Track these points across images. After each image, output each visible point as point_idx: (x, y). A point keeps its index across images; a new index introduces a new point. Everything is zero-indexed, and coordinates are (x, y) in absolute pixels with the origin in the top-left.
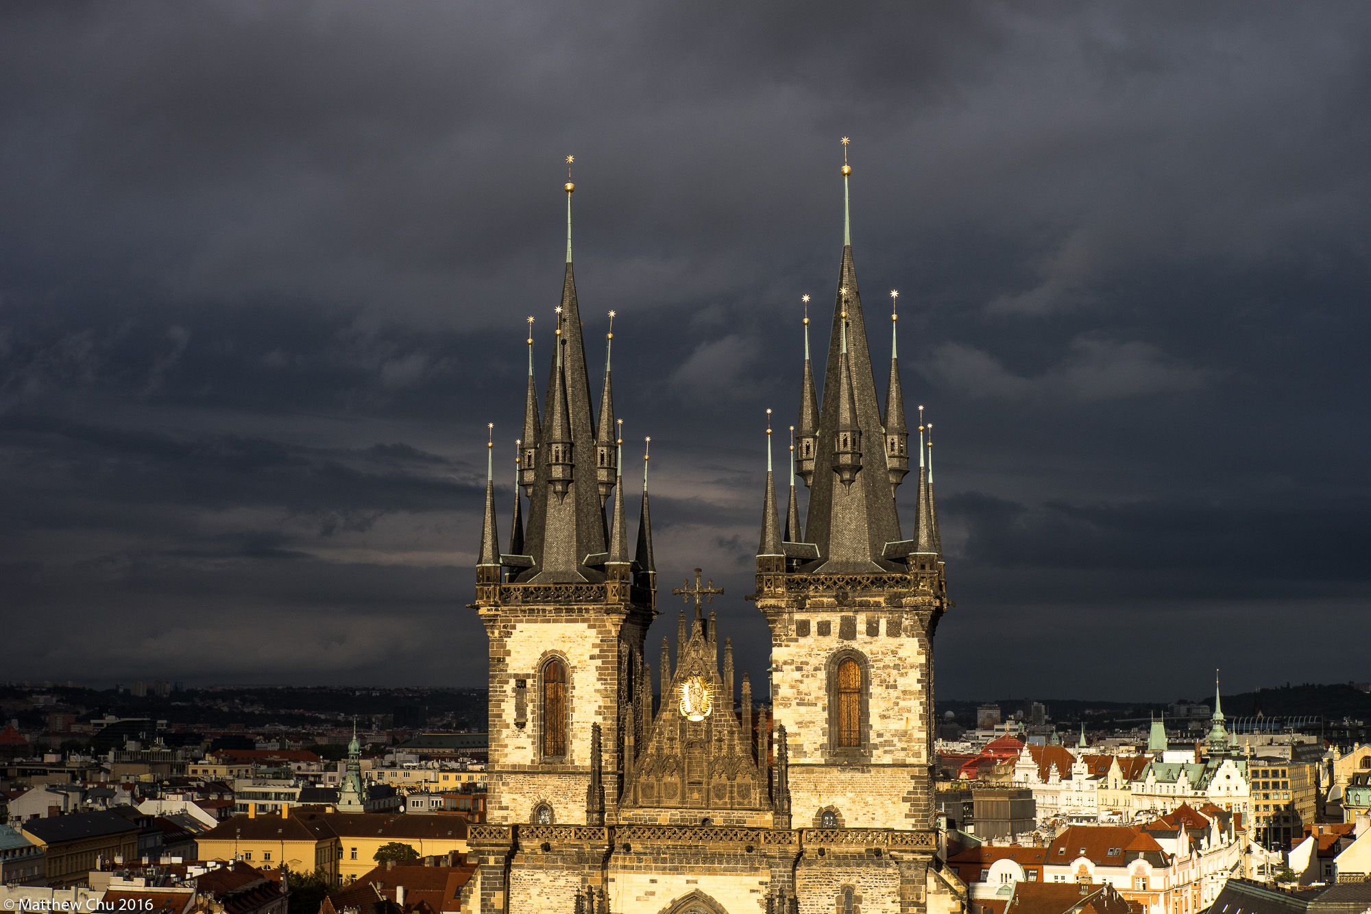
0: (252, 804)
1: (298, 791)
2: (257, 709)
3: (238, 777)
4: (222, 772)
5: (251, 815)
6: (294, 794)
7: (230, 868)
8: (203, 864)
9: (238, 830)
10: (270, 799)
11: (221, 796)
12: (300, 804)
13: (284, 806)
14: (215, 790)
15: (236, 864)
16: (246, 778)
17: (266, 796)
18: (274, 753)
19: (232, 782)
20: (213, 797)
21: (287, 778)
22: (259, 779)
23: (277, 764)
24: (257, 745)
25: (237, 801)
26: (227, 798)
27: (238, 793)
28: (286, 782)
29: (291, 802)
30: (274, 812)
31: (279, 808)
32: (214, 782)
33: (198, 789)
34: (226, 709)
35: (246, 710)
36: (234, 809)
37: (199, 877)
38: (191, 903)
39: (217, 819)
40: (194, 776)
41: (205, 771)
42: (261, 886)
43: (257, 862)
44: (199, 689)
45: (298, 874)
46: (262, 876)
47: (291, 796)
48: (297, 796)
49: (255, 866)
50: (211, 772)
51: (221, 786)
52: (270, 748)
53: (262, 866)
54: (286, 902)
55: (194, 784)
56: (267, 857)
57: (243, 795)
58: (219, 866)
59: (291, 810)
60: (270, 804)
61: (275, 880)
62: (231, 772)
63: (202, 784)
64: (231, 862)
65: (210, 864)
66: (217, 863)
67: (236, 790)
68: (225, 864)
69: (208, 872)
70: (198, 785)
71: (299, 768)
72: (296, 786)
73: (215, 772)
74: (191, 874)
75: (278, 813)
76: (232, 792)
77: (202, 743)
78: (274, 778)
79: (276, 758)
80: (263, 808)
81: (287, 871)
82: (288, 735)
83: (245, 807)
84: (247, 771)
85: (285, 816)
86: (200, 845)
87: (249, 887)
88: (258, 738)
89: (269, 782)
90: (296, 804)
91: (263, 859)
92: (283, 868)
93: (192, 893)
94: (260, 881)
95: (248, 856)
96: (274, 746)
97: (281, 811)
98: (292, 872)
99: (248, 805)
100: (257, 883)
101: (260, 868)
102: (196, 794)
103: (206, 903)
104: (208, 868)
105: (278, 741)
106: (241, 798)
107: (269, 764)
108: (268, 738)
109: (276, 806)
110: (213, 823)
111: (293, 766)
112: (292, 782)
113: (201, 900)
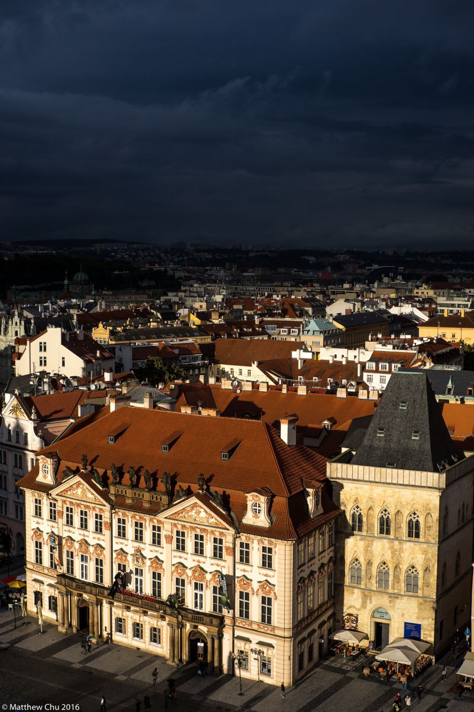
0: (446, 309)
1: (469, 303)
2: (449, 262)
3: (439, 296)
4: (431, 293)
5: (446, 315)
6: (467, 305)
7: (434, 341)
8: (422, 339)
9: (439, 323)
10: (455, 307)
11: (430, 305)
12: (470, 310)
13: (462, 311)
14: (428, 302)
15: (438, 339)
16: (443, 296)
17: (453, 305)
18: (456, 284)
19: (436, 298)
20: (427, 306)
21: (464, 297)
22: (450, 297)
23: (459, 290)
24: (449, 280)
25: (439, 308)
26: (434, 306)
27: (439, 304)
28: (464, 299)
29: (466, 309)
30: (457, 314)
31: (460, 312)
32: (427, 298)
33: (419, 302)
34: (433, 262)
35: (443, 262)
36: (438, 312)
37: (419, 345)
38: (416, 358)
39: (429, 317)
40: (417, 295)
41: (423, 293)
42: (450, 350)
43: (448, 339)
44: (419, 251)
45: (469, 345)
46: (451, 346)
47: (466, 306)
48: (469, 306)
49: (447, 340)
50: (425, 293)
51: (430, 300)
52: (455, 282)
53: (451, 340)
54: (463, 359)
55: (417, 299)
56: (454, 336)
57: (441, 305)
58: (429, 340)
59: (466, 313)
60: (455, 310)
61: (457, 348)
62: (436, 293)
63: (421, 299)
64: (435, 338)
65: (424, 339)
66: (428, 338)
67: (438, 303)
68: (432, 339)
69: (424, 343)
70: (419, 300)
71: (470, 292)
72: (468, 301)
73: (427, 293)
74: (415, 344)
75: (459, 314)
76: (436, 304)
77: (421, 279)
78: (457, 297)
79: (458, 286)
80: (451, 311)
81: (463, 343)
82: (464, 275)
83: (443, 311)
84: (443, 293)
85: (463, 316)
86: (420, 330)
87: (444, 351)
88: (449, 276)
89: (455, 298)
90: (468, 310)
91: (451, 337)
92: (462, 342)
93: (416, 353)
94: (450, 348)
95: (444, 335)
96: (457, 280)
97: (461, 313)
98: (466, 344)
99: (444, 310)
100: (448, 349)
101: (450, 342)
102: (418, 304)
103: (423, 358)
104: (424, 341)
105: (459, 278)
106: (440, 306)
107: (455, 290)
108: (454, 276)
109: (458, 311)
110: (426, 319)
111: (467, 291)
112: (466, 299)
113: (420, 357)
